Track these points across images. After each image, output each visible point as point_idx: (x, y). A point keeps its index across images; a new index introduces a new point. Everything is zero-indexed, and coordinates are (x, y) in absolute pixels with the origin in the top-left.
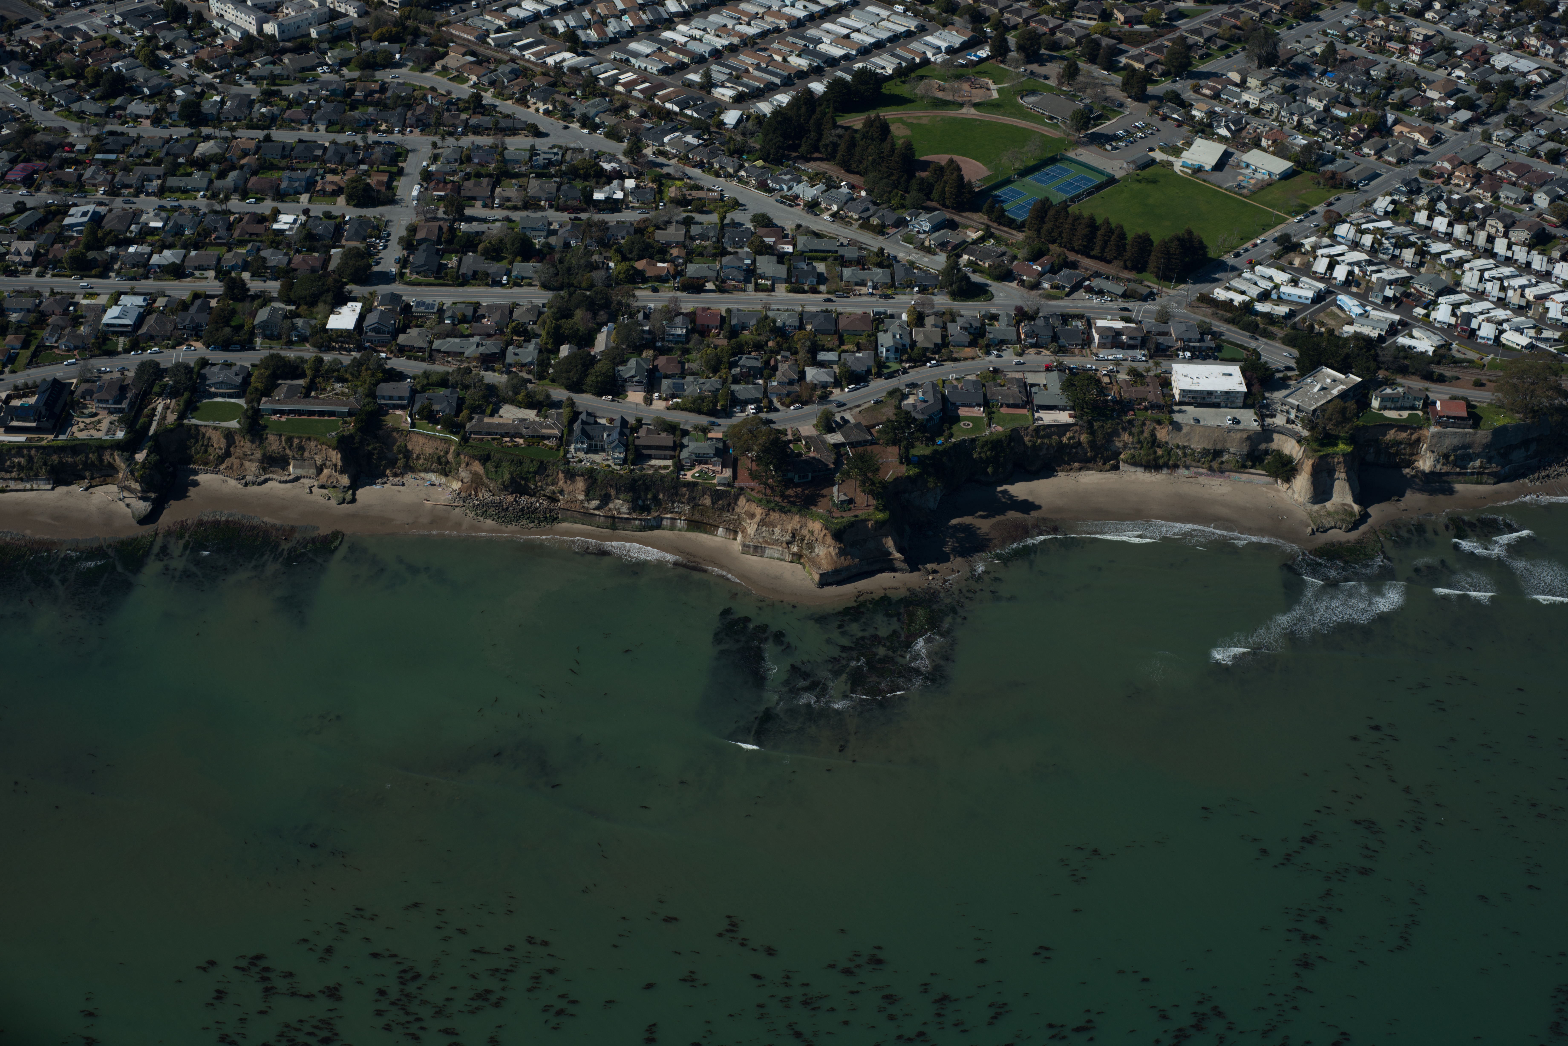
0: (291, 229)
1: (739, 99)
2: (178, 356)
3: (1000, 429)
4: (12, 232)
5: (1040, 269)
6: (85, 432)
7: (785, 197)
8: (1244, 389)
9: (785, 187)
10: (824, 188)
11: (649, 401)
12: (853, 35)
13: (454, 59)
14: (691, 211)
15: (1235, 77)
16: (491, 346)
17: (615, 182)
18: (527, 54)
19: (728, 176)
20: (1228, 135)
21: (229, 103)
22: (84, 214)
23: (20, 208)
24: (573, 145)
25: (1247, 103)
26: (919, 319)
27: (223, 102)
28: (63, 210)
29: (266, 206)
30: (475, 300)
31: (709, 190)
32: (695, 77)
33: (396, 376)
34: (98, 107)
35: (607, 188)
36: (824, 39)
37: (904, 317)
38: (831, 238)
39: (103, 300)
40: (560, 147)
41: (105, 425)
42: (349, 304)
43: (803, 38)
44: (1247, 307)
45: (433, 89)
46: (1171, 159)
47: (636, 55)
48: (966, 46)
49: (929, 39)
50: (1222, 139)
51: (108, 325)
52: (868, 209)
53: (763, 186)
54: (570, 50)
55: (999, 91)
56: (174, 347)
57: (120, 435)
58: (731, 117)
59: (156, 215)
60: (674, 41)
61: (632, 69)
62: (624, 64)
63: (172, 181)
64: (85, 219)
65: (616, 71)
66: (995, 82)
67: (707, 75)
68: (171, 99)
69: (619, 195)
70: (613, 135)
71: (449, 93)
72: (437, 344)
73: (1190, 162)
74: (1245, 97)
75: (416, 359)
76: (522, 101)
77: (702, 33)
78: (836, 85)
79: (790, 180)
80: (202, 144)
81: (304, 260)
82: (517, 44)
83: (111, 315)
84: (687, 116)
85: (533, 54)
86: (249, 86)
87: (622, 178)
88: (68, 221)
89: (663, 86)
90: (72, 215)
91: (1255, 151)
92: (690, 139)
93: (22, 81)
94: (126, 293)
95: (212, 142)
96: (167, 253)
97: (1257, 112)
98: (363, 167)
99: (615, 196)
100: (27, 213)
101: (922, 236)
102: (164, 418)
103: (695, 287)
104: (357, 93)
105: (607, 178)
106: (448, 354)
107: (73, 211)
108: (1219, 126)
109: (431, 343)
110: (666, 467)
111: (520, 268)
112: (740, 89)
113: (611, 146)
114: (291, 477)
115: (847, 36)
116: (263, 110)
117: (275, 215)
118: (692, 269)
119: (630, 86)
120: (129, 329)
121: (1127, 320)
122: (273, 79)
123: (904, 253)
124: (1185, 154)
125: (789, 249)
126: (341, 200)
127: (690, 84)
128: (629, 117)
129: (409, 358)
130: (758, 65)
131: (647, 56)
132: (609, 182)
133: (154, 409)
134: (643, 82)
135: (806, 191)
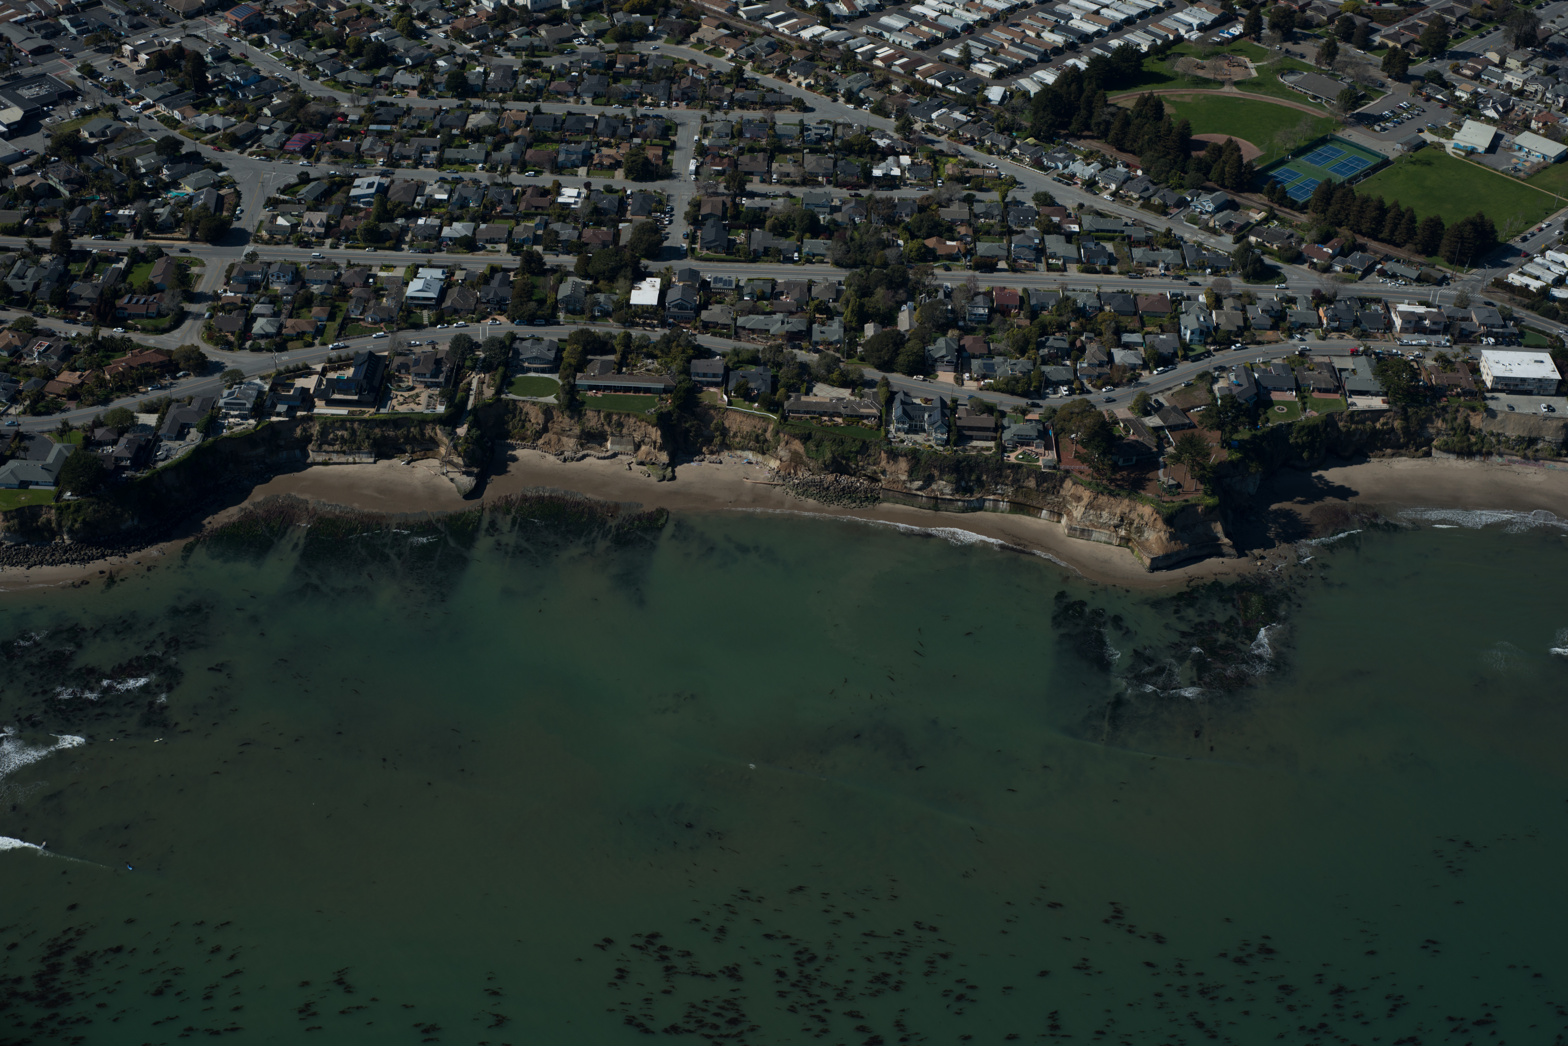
0: (576, 203)
1: (999, 76)
2: (484, 330)
3: (1315, 414)
4: (300, 203)
5: (1330, 251)
6: (405, 406)
7: (1062, 175)
8: (1557, 376)
9: (1060, 165)
10: (1101, 167)
11: (959, 381)
12: (1103, 11)
13: (707, 31)
14: (969, 189)
15: (1494, 57)
16: (797, 323)
17: (891, 159)
18: (781, 27)
19: (1000, 153)
20: (1496, 116)
21: (492, 75)
22: (370, 185)
23: (304, 179)
24: (841, 120)
25: (1509, 84)
26: (1217, 302)
27: (486, 74)
28: (348, 182)
29: (547, 180)
30: (770, 276)
31: (984, 167)
32: (953, 53)
33: (706, 353)
34: (363, 77)
35: (883, 165)
36: (1074, 15)
37: (1202, 298)
38: (1116, 218)
39: (400, 272)
40: (829, 122)
41: (423, 398)
42: (648, 279)
43: (1053, 13)
44: (1544, 292)
45: (693, 62)
46: (1443, 140)
47: (890, 29)
48: (1218, 23)
49: (1179, 15)
50: (1490, 121)
51: (412, 298)
52: (1147, 189)
53: (1038, 164)
54: (822, 24)
55: (1258, 69)
56: (479, 321)
57: (441, 409)
58: (995, 93)
59: (440, 187)
60: (925, 16)
61: (886, 43)
62: (878, 38)
63: (450, 153)
64: (372, 190)
65: (871, 46)
66: (1252, 61)
67: (966, 51)
68: (434, 69)
69: (896, 172)
70: (880, 110)
71: (709, 66)
72: (741, 321)
73: (1462, 144)
74: (1508, 78)
75: (721, 335)
76: (782, 75)
77: (951, 7)
78: (1095, 62)
79: (1065, 158)
80: (472, 116)
81: (594, 234)
82: (769, 17)
83: (414, 288)
84: (950, 92)
85: (787, 27)
86: (508, 57)
87: (897, 155)
88: (354, 192)
89: (922, 62)
90: (358, 186)
91: (1527, 133)
92: (957, 115)
93: (283, 50)
94: (423, 266)
95: (483, 114)
96: (455, 225)
97: (1520, 93)
98: (637, 140)
99: (893, 173)
100: (313, 184)
101: (1205, 217)
102: (480, 392)
103: (987, 266)
104: (618, 66)
105: (883, 154)
106: (753, 331)
107: (357, 182)
108: (1486, 108)
109: (735, 320)
110: (988, 449)
111: (810, 245)
112: (999, 65)
113: (877, 121)
114: (609, 454)
115: (1097, 12)
116: (528, 82)
117: (558, 188)
118: (983, 248)
119: (889, 60)
120: (433, 302)
121: (1428, 305)
122: (532, 50)
123: (1190, 234)
124: (1457, 135)
125: (1075, 228)
126: (620, 173)
127: (947, 60)
128: (892, 93)
129: (714, 334)
130: (1013, 40)
131: (900, 30)
132: (884, 159)
133: (470, 384)
134: (901, 57)
135: (1082, 170)
